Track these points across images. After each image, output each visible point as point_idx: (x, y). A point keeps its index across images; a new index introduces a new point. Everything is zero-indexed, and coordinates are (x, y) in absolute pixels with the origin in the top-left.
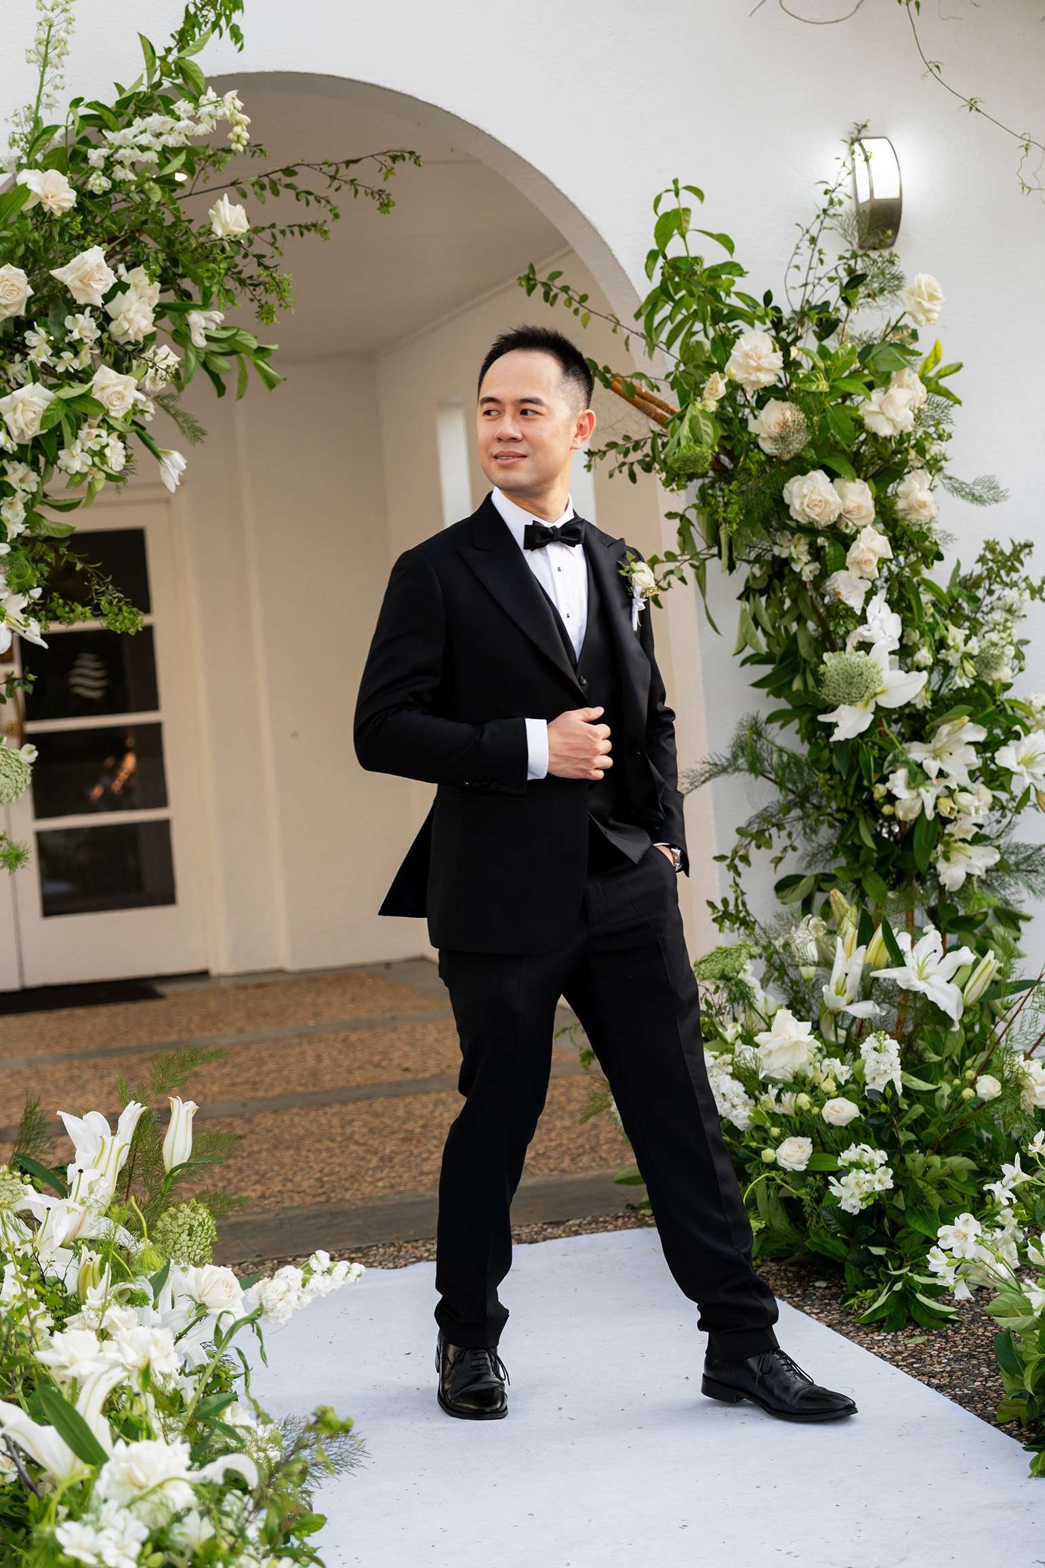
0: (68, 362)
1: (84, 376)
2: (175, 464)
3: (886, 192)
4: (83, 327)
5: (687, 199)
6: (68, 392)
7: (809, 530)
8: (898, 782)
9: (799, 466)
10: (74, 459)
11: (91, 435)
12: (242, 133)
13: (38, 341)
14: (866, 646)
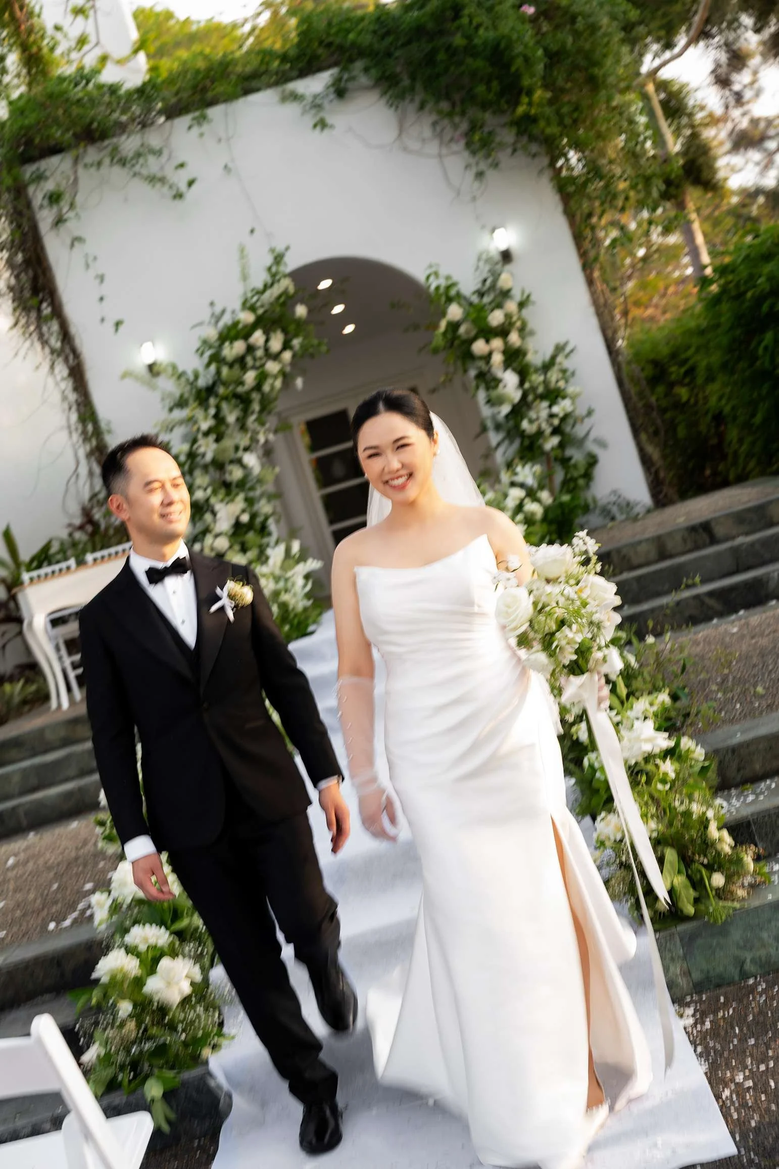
0: (258, 364)
1: (263, 365)
2: (299, 382)
3: (503, 247)
4: (260, 353)
5: (433, 269)
6: (261, 370)
7: (481, 358)
8: (525, 424)
9: (475, 339)
10: (266, 388)
11: (269, 381)
12: (292, 290)
13: (249, 360)
14: (505, 386)
